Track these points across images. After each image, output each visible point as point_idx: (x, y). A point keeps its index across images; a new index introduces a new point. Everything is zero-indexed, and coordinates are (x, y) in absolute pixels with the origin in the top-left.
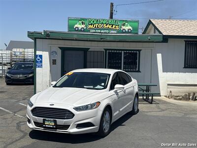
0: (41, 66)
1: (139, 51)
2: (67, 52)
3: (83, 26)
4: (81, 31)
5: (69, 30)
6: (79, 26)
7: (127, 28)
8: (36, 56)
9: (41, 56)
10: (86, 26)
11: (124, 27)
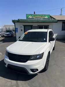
0: (17, 32)
1: (49, 25)
2: (26, 27)
3: (32, 17)
4: (31, 19)
5: (27, 19)
6: (30, 17)
7: (46, 17)
8: (15, 28)
9: (17, 28)
10: (33, 17)
11: (45, 17)
